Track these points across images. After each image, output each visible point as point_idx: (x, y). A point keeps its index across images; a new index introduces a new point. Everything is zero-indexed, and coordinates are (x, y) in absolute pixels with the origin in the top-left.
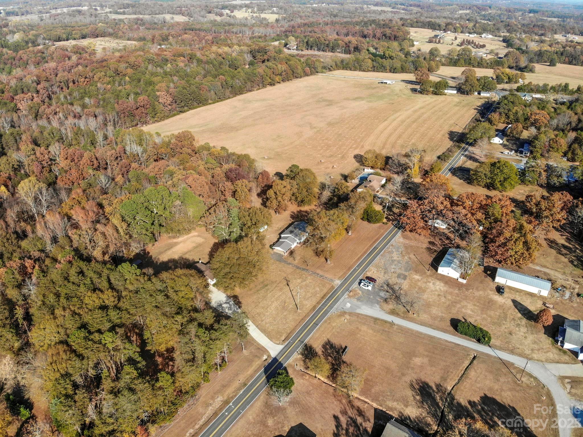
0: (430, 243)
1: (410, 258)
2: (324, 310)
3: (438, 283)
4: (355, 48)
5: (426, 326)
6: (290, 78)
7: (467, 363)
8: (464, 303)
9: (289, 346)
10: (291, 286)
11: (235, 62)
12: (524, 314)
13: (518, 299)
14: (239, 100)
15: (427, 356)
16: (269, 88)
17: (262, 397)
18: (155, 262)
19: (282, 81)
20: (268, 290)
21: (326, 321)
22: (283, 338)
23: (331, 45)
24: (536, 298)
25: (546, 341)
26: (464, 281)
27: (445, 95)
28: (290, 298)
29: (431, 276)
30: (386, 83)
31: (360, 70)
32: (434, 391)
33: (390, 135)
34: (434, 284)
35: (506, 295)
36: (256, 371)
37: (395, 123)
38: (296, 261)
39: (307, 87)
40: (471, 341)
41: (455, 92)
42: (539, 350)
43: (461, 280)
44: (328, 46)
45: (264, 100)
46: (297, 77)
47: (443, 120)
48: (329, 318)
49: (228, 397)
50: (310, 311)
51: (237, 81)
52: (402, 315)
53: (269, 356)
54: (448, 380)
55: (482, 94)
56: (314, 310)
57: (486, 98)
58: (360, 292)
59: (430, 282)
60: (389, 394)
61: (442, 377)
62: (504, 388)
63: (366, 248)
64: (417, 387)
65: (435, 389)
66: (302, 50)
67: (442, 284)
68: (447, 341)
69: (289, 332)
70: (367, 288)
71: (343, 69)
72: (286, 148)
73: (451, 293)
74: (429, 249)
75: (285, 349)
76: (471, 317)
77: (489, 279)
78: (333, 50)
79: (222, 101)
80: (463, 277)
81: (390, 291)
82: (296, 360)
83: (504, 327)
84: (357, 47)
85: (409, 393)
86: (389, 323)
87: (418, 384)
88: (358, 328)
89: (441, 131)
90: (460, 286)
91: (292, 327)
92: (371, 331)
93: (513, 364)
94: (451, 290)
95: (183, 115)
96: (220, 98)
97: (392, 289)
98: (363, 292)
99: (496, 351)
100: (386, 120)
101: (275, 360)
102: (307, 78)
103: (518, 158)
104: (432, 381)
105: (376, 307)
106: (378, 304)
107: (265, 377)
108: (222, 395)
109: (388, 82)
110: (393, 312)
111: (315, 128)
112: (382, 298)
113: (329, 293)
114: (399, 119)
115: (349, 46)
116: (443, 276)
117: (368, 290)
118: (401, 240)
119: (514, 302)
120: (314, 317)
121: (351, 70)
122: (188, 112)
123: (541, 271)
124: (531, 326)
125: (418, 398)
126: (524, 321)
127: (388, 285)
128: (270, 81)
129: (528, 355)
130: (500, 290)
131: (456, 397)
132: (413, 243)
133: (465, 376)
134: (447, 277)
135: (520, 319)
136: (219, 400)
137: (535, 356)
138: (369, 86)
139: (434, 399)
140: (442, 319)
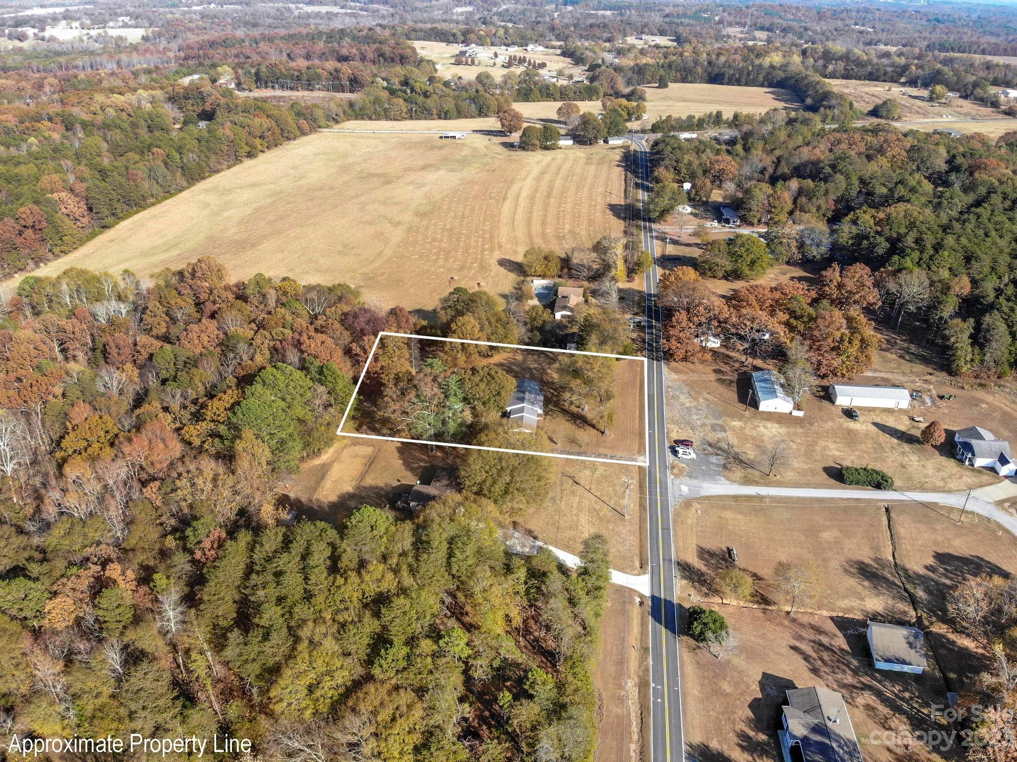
0: (716, 371)
1: (705, 399)
2: (659, 504)
3: (769, 425)
4: (351, 81)
5: (802, 487)
6: (279, 142)
7: (884, 519)
8: (822, 443)
9: (656, 572)
10: (582, 483)
11: (158, 120)
12: (899, 438)
13: (878, 420)
14: (206, 191)
15: (834, 526)
16: (248, 163)
17: (685, 658)
18: (316, 508)
19: (267, 147)
20: (553, 499)
21: (675, 521)
22: (637, 564)
23: (305, 77)
24: (897, 414)
25: (950, 465)
26: (800, 414)
27: (560, 148)
28: (596, 502)
29: (754, 417)
30: (454, 137)
31: (388, 118)
32: (877, 568)
33: (529, 222)
34: (765, 427)
35: (861, 419)
36: (643, 624)
37: (523, 203)
38: (559, 444)
39: (319, 154)
40: (867, 490)
41: (571, 142)
42: (950, 477)
43: (796, 413)
44: (299, 79)
45: (254, 185)
46: (289, 139)
47: (586, 189)
48: (677, 515)
49: (639, 676)
50: (640, 512)
51: (191, 155)
52: (762, 481)
53: (641, 596)
54: (882, 549)
55: (611, 142)
56: (645, 510)
57: (621, 147)
58: (684, 465)
59: (758, 426)
60: (829, 591)
61: (872, 548)
62: (948, 536)
63: (637, 399)
64: (854, 571)
65: (876, 566)
66: (250, 91)
67: (776, 425)
68: (842, 499)
69: (637, 552)
70: (689, 457)
71: (356, 118)
72: (376, 264)
73: (796, 434)
74: (720, 381)
75: (656, 579)
76: (844, 459)
77: (825, 403)
78: (309, 87)
79: (172, 195)
80: (798, 407)
81: (719, 452)
82: (683, 589)
83: (890, 460)
84: (355, 79)
85: (852, 582)
86: (755, 497)
87: (852, 566)
88: (720, 517)
89: (595, 205)
90: (798, 421)
91: (636, 543)
92: (740, 517)
93: (936, 504)
94: (792, 430)
95: (110, 234)
96: (168, 192)
97: (720, 449)
98: (687, 465)
99: (905, 493)
100: (505, 199)
101: (655, 599)
102: (304, 139)
103: (727, 230)
104: (865, 555)
105: (720, 480)
106: (719, 475)
107: (663, 629)
108: (629, 677)
109: (458, 135)
110: (747, 481)
111: (399, 223)
112: (717, 465)
113: (645, 479)
114: (524, 194)
115: (338, 78)
116: (769, 413)
117: (692, 460)
118: (674, 376)
119: (876, 424)
120: (654, 518)
121: (370, 119)
122: (117, 227)
123: (877, 378)
124: (919, 450)
125: (866, 583)
126: (906, 447)
127: (710, 445)
128: (247, 149)
129: (944, 487)
130: (849, 413)
131: (908, 566)
132: (695, 377)
133: (895, 537)
134: (775, 413)
135: (899, 445)
136: (631, 685)
137: (952, 486)
138: (428, 145)
139: (886, 580)
140: (813, 472)
